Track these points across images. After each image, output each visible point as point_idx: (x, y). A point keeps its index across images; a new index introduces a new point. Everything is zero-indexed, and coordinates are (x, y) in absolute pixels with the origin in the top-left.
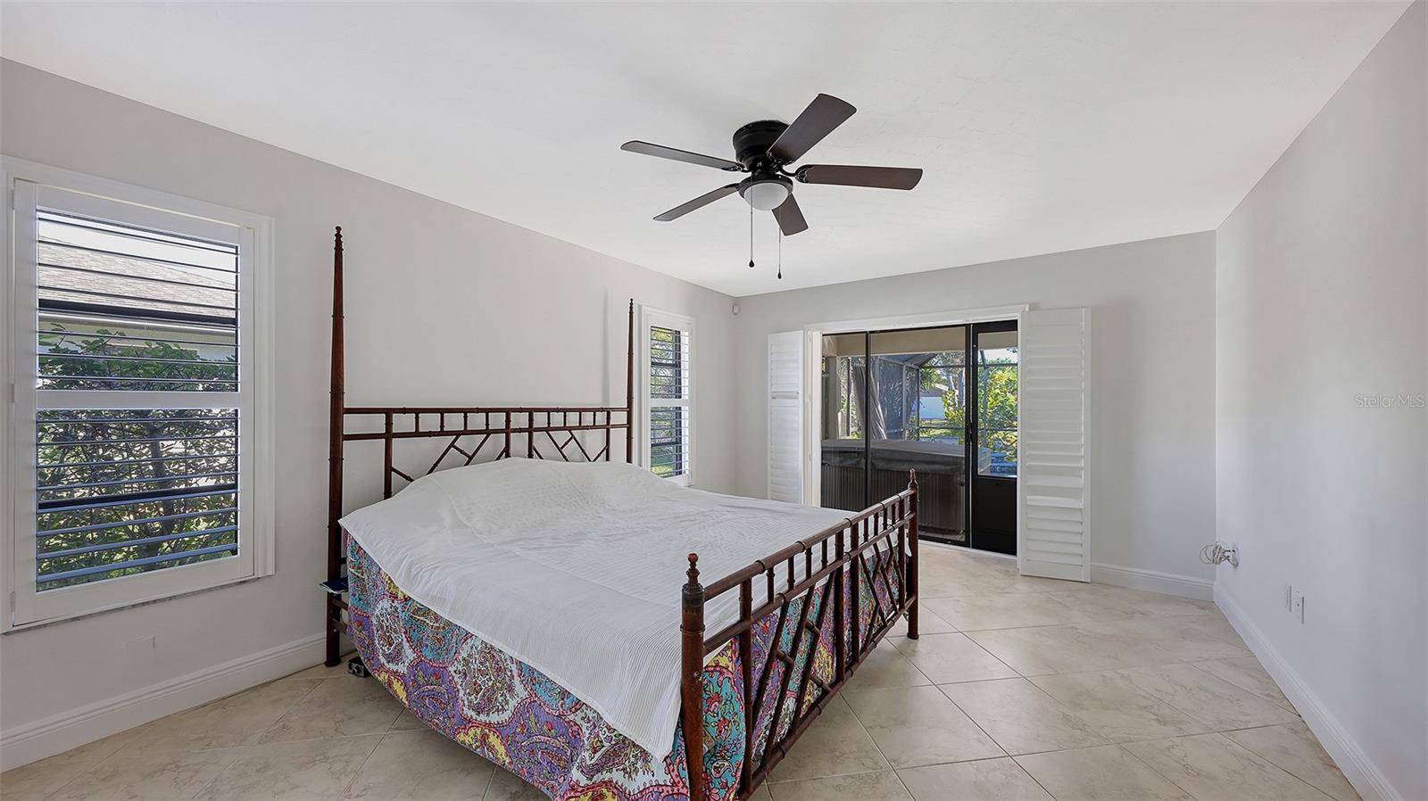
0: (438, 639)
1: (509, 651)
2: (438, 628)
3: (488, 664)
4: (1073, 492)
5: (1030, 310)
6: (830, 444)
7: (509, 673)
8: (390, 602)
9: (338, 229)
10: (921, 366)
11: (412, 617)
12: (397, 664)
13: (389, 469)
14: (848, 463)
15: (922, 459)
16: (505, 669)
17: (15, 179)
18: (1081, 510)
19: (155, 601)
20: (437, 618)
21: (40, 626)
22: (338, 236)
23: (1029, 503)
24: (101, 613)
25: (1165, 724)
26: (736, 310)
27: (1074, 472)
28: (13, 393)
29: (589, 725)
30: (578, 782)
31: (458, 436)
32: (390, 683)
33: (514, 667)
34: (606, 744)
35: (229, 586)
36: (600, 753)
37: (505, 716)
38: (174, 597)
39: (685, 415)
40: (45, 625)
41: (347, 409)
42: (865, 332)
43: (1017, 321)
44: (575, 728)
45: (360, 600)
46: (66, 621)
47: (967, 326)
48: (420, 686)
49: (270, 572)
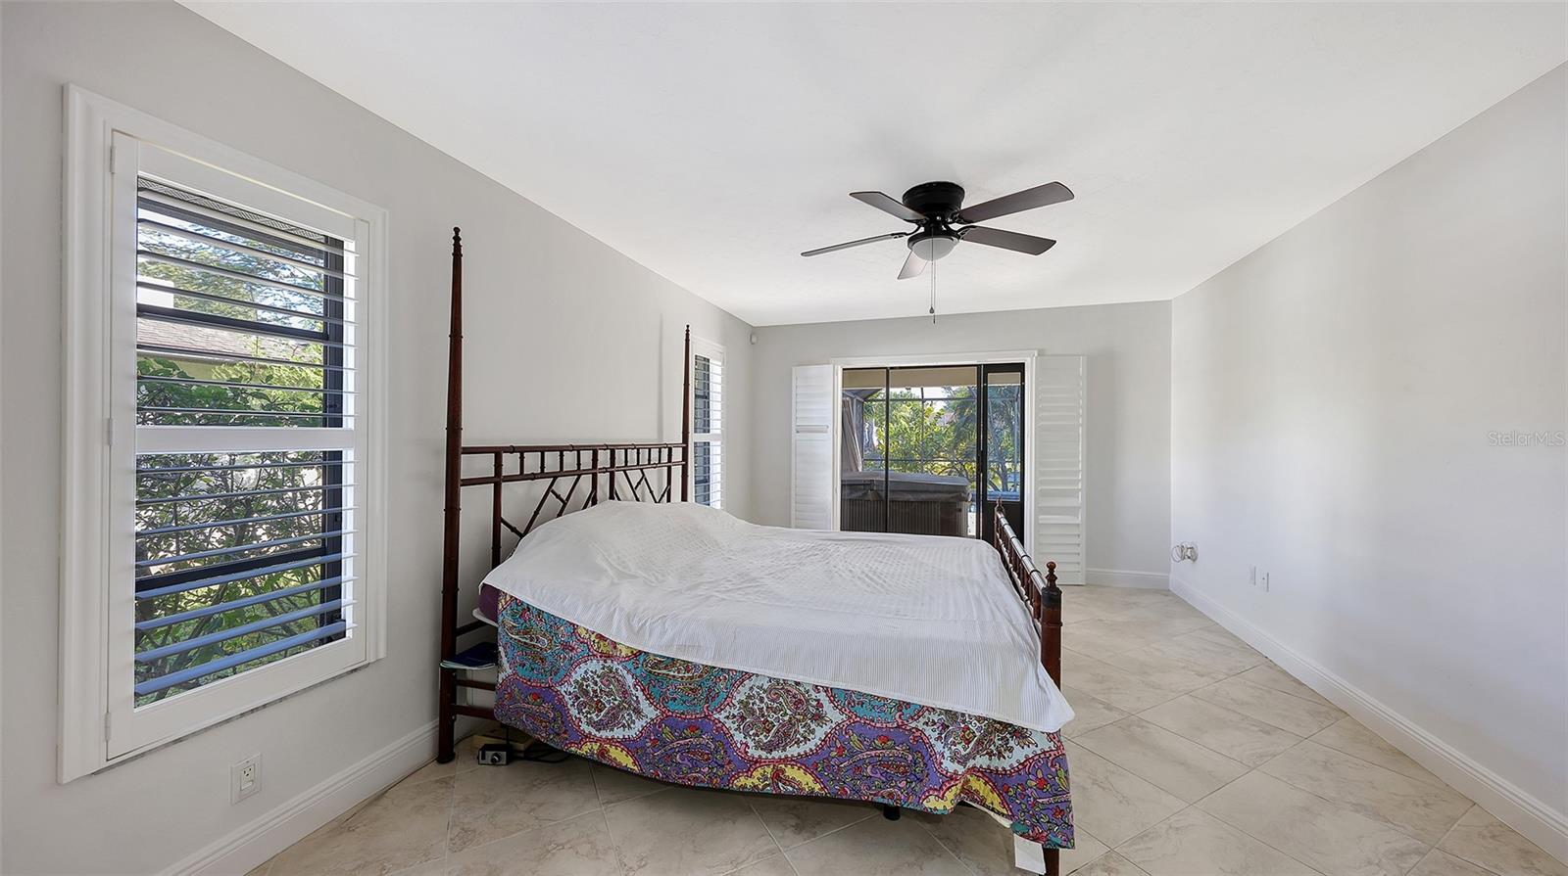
0: (691, 689)
1: (809, 680)
2: (691, 678)
3: (781, 699)
4: (1071, 511)
5: (1039, 355)
6: (851, 476)
7: (815, 703)
8: (602, 662)
9: (457, 230)
10: (865, 399)
11: (650, 672)
12: (612, 730)
13: (498, 519)
14: (854, 496)
15: (925, 489)
16: (807, 701)
17: (113, 130)
18: (1078, 525)
19: (264, 706)
20: (688, 666)
21: (136, 757)
22: (457, 239)
23: (1040, 522)
24: (207, 729)
25: (1202, 676)
26: (754, 340)
27: (1073, 494)
28: (109, 432)
29: (935, 727)
30: (956, 771)
31: (555, 478)
32: (603, 752)
33: (822, 696)
34: (978, 734)
35: (340, 676)
36: (973, 743)
37: (811, 745)
38: (285, 698)
39: (716, 451)
40: (142, 755)
41: (464, 448)
42: (886, 368)
43: (1024, 364)
44: (918, 734)
45: (533, 669)
46: (167, 745)
47: (979, 366)
48: (665, 744)
49: (382, 655)
